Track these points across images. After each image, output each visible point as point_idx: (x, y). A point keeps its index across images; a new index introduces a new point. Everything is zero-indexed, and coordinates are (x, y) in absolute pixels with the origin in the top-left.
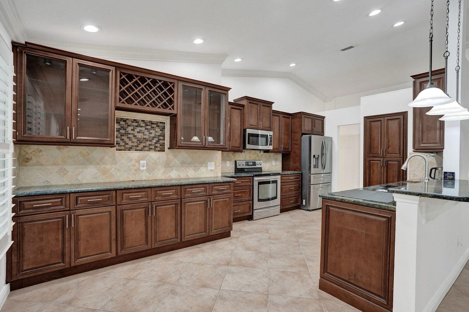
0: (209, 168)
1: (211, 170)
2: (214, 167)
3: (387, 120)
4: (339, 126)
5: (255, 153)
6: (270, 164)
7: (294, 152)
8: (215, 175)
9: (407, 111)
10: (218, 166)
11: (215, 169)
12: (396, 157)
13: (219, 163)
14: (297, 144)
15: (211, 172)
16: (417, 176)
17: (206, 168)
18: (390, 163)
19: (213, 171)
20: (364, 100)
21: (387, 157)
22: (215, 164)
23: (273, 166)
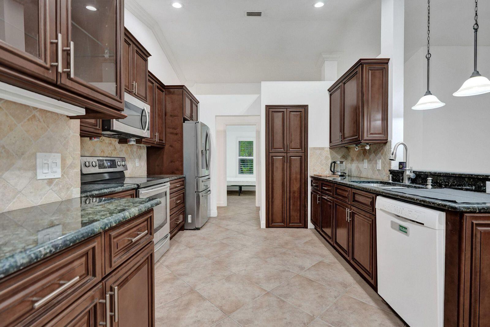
0: (43, 174)
1: (50, 181)
2: (59, 170)
3: (290, 112)
4: (216, 116)
5: (111, 143)
6: (133, 165)
7: (171, 146)
8: (64, 196)
9: (308, 105)
10: (72, 166)
11: (62, 175)
12: (298, 152)
13: (74, 159)
14: (177, 134)
15: (48, 188)
16: (316, 171)
17: (30, 174)
18: (293, 159)
19: (57, 184)
20: (265, 85)
21: (290, 152)
22: (63, 160)
23: (136, 169)
